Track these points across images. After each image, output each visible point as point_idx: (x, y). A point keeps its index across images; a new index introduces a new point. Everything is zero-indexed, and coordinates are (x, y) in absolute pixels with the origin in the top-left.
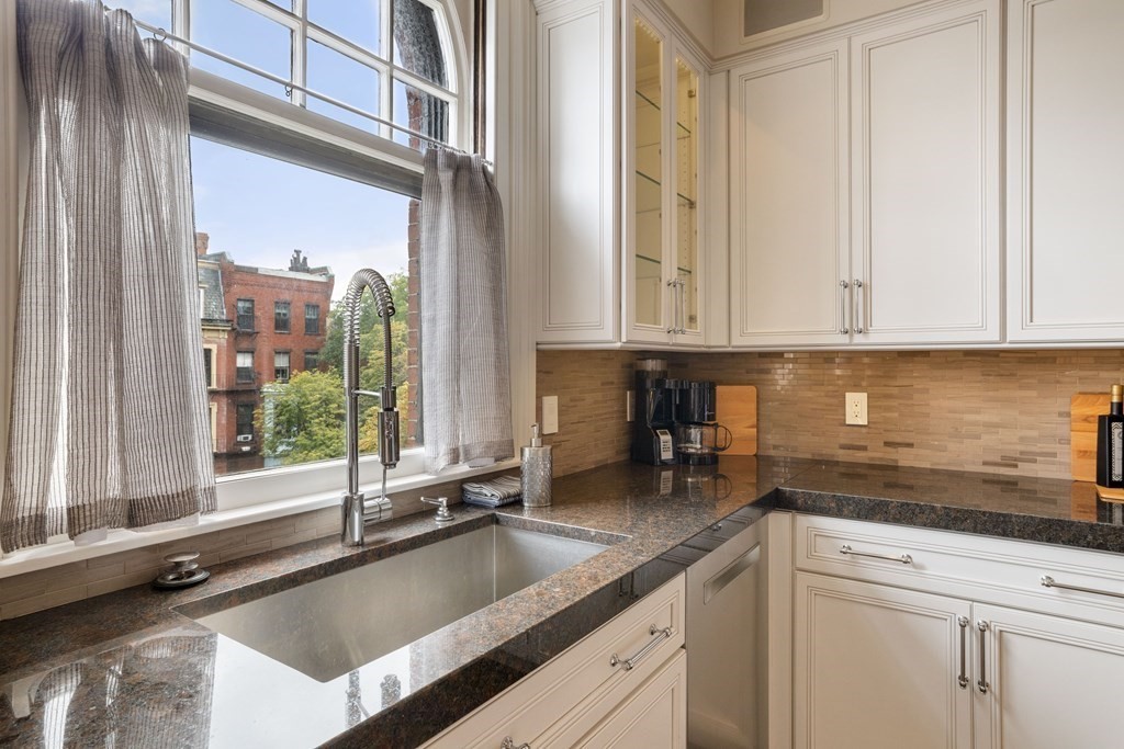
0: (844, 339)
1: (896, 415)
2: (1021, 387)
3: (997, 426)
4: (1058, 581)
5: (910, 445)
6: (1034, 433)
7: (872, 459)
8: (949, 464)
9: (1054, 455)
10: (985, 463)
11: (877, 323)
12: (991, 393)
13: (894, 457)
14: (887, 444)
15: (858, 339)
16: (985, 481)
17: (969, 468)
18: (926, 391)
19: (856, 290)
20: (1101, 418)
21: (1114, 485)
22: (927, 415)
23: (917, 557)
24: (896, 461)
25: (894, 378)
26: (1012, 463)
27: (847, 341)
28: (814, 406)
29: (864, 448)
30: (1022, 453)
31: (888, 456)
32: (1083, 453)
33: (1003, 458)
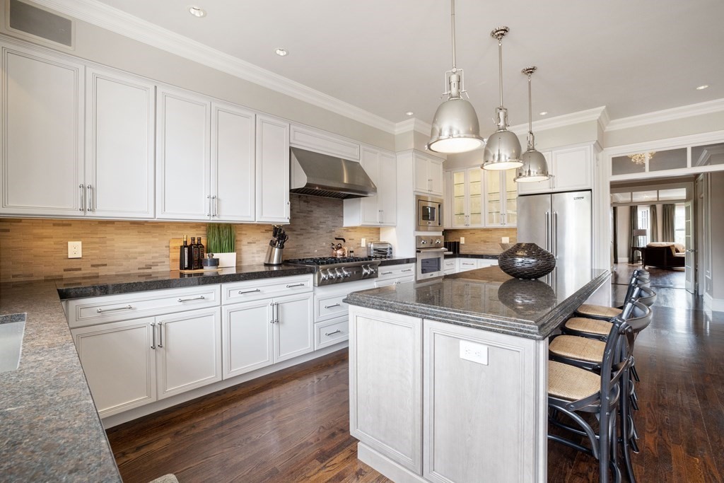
0: (82, 213)
1: (97, 251)
2: (153, 237)
3: (143, 253)
4: (182, 299)
5: (106, 265)
6: (157, 255)
7: (84, 274)
8: (124, 271)
9: (164, 262)
10: (139, 269)
11: (99, 207)
12: (141, 240)
13: (97, 272)
14: (93, 266)
15: (89, 214)
16: (139, 276)
17: (132, 272)
18: (113, 240)
19: (88, 190)
20: (181, 247)
21: (186, 269)
22: (113, 250)
23: (133, 305)
24: (98, 273)
25: (97, 234)
26: (149, 267)
27: (83, 215)
28: (45, 250)
29: (80, 269)
30: (153, 263)
31: (93, 272)
32: (174, 260)
33: (146, 265)
